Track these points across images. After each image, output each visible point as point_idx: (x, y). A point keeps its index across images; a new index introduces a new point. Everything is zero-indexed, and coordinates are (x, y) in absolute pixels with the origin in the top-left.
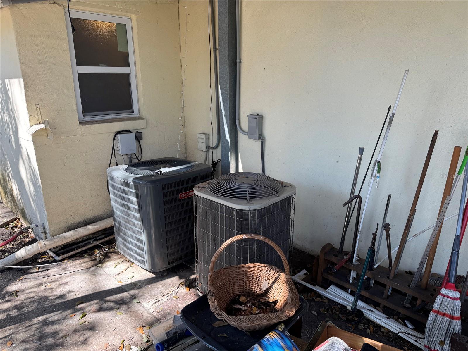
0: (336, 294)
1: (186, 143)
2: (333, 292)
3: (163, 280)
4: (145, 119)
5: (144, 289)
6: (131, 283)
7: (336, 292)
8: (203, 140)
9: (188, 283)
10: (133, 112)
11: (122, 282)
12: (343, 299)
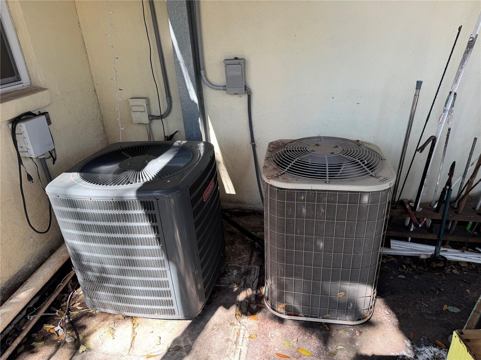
0: (401, 247)
1: (102, 118)
2: (398, 247)
3: (208, 321)
4: (48, 89)
5: (197, 348)
6: (169, 351)
7: (401, 246)
8: (143, 107)
9: (245, 310)
10: (19, 79)
11: (152, 354)
12: (412, 250)
